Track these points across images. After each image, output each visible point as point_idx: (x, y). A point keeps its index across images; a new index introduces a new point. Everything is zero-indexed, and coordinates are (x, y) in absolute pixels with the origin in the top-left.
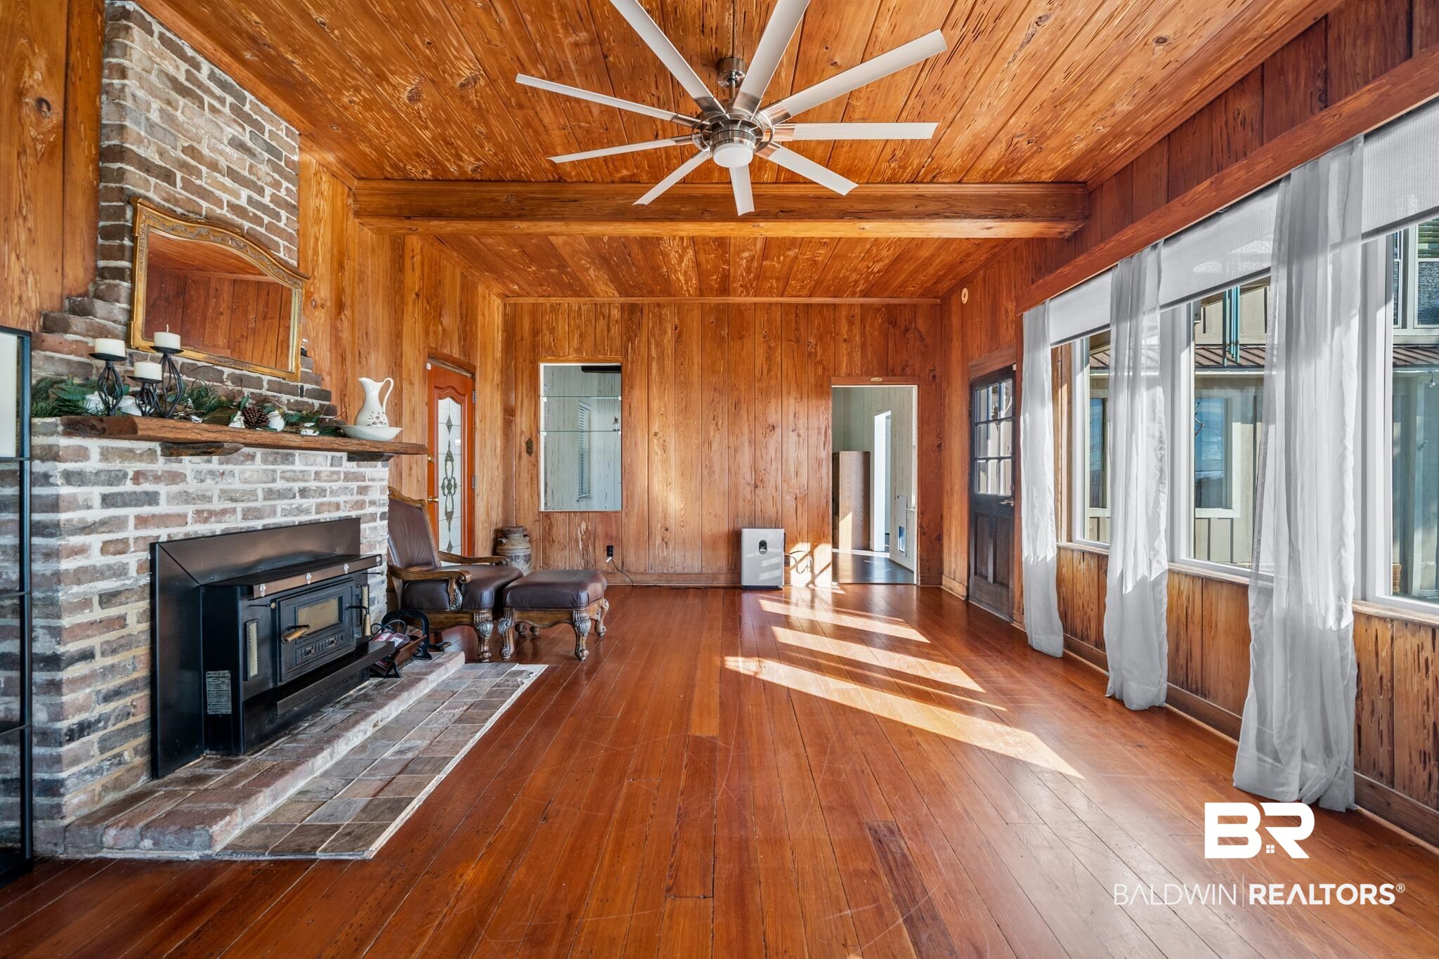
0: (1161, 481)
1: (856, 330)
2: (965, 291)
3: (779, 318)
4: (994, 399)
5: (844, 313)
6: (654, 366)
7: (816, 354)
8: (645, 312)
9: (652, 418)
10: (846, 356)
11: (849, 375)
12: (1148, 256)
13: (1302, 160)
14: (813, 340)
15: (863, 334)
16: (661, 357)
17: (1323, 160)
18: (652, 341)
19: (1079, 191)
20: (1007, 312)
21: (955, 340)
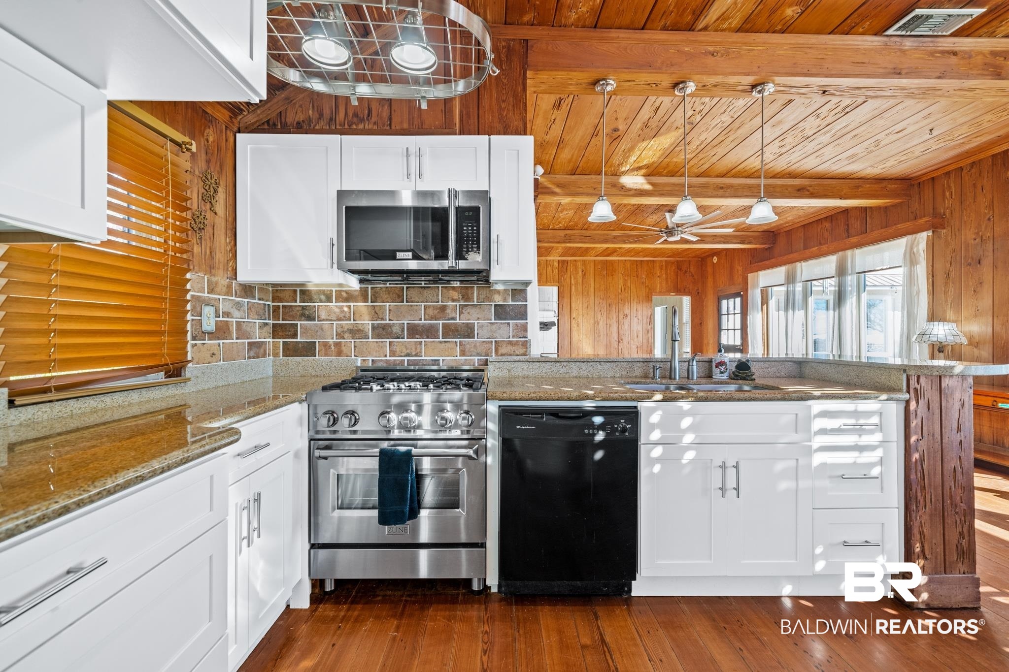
0: (803, 338)
1: (664, 272)
2: (715, 257)
3: (629, 266)
4: (731, 306)
5: (658, 264)
6: (573, 287)
7: (645, 282)
8: (569, 263)
9: (572, 311)
10: (659, 283)
11: (660, 292)
12: (798, 264)
13: (842, 250)
14: (644, 276)
15: (666, 274)
16: (576, 284)
17: (847, 251)
18: (572, 277)
19: (771, 234)
20: (738, 271)
21: (709, 277)
